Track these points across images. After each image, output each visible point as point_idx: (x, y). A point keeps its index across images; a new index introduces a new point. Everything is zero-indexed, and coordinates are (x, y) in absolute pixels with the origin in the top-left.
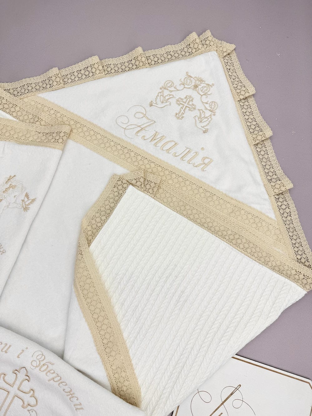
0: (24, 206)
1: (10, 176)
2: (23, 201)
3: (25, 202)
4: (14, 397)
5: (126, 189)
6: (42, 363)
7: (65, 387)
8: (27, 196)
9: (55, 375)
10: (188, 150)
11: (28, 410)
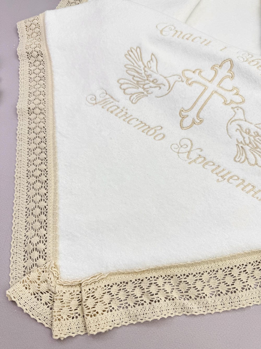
4: (212, 94)
6: (250, 60)
11: (232, 108)
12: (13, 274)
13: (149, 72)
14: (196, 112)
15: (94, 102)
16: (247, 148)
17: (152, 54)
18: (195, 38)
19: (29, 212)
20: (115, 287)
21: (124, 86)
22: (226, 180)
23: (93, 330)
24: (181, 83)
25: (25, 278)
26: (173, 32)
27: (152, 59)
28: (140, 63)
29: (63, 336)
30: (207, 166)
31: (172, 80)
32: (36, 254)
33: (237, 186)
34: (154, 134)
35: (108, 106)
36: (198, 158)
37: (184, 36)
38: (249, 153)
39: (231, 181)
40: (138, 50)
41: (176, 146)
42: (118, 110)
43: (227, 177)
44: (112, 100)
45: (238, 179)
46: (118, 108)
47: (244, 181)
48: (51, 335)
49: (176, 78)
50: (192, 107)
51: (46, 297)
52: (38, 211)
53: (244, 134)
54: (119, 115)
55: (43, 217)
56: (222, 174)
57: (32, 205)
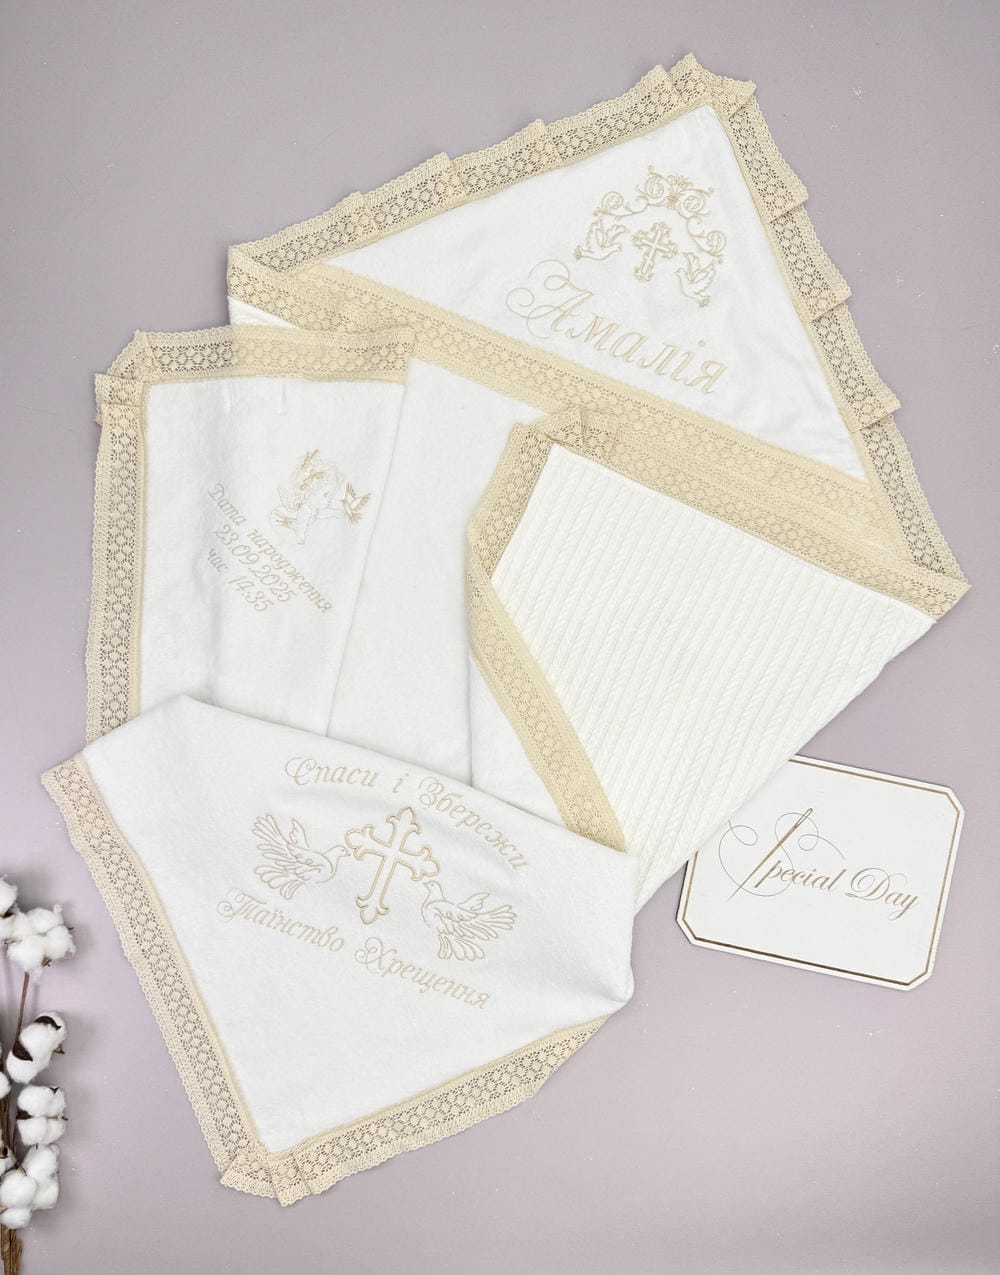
0: (350, 512)
1: (308, 453)
2: (344, 502)
3: (349, 505)
4: (394, 866)
5: (546, 453)
6: (439, 798)
7: (487, 832)
8: (350, 490)
9: (465, 815)
10: (669, 350)
11: (424, 884)
12: (218, 1161)
13: (297, 851)
14: (378, 899)
15: (231, 912)
16: (451, 938)
17: (293, 820)
18: (351, 774)
19: (207, 1093)
20: (327, 1146)
21: (266, 877)
22: (431, 988)
23: (317, 1190)
24: (347, 858)
25: (233, 1163)
26: (315, 772)
27: (295, 828)
28: (279, 839)
29: (291, 1203)
30: (405, 974)
31: (333, 856)
32: (234, 1137)
33: (445, 993)
34: (328, 941)
35: (253, 914)
36: (393, 965)
37: (333, 775)
38: (455, 944)
39: (438, 987)
40: (270, 819)
41: (361, 953)
42: (270, 917)
43: (431, 984)
44: (256, 904)
45: (446, 981)
46: (268, 913)
47: (453, 983)
48: (280, 1203)
49: (338, 851)
50: (371, 893)
51: (261, 1174)
52: (216, 1089)
53: (446, 921)
54: (273, 924)
55: (225, 1095)
56: (425, 980)
57: (206, 1083)
